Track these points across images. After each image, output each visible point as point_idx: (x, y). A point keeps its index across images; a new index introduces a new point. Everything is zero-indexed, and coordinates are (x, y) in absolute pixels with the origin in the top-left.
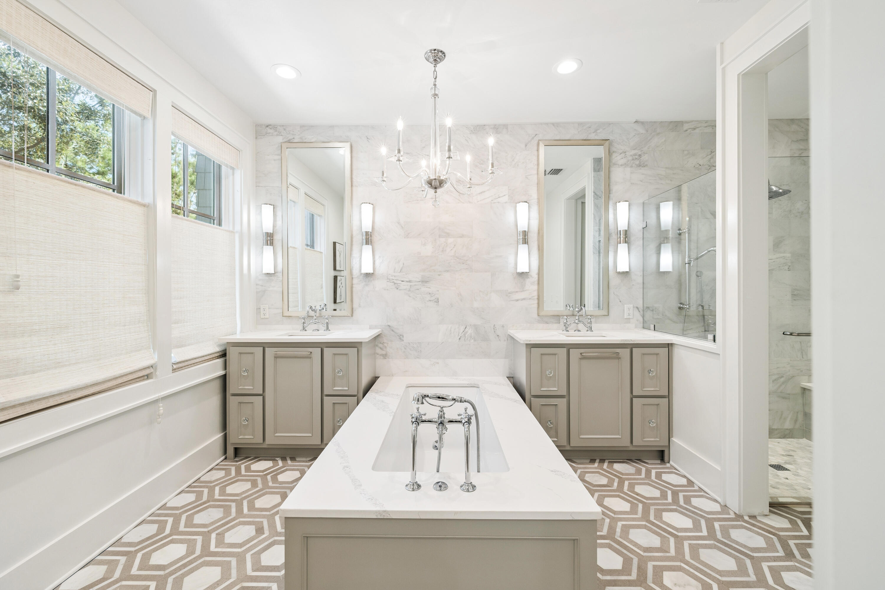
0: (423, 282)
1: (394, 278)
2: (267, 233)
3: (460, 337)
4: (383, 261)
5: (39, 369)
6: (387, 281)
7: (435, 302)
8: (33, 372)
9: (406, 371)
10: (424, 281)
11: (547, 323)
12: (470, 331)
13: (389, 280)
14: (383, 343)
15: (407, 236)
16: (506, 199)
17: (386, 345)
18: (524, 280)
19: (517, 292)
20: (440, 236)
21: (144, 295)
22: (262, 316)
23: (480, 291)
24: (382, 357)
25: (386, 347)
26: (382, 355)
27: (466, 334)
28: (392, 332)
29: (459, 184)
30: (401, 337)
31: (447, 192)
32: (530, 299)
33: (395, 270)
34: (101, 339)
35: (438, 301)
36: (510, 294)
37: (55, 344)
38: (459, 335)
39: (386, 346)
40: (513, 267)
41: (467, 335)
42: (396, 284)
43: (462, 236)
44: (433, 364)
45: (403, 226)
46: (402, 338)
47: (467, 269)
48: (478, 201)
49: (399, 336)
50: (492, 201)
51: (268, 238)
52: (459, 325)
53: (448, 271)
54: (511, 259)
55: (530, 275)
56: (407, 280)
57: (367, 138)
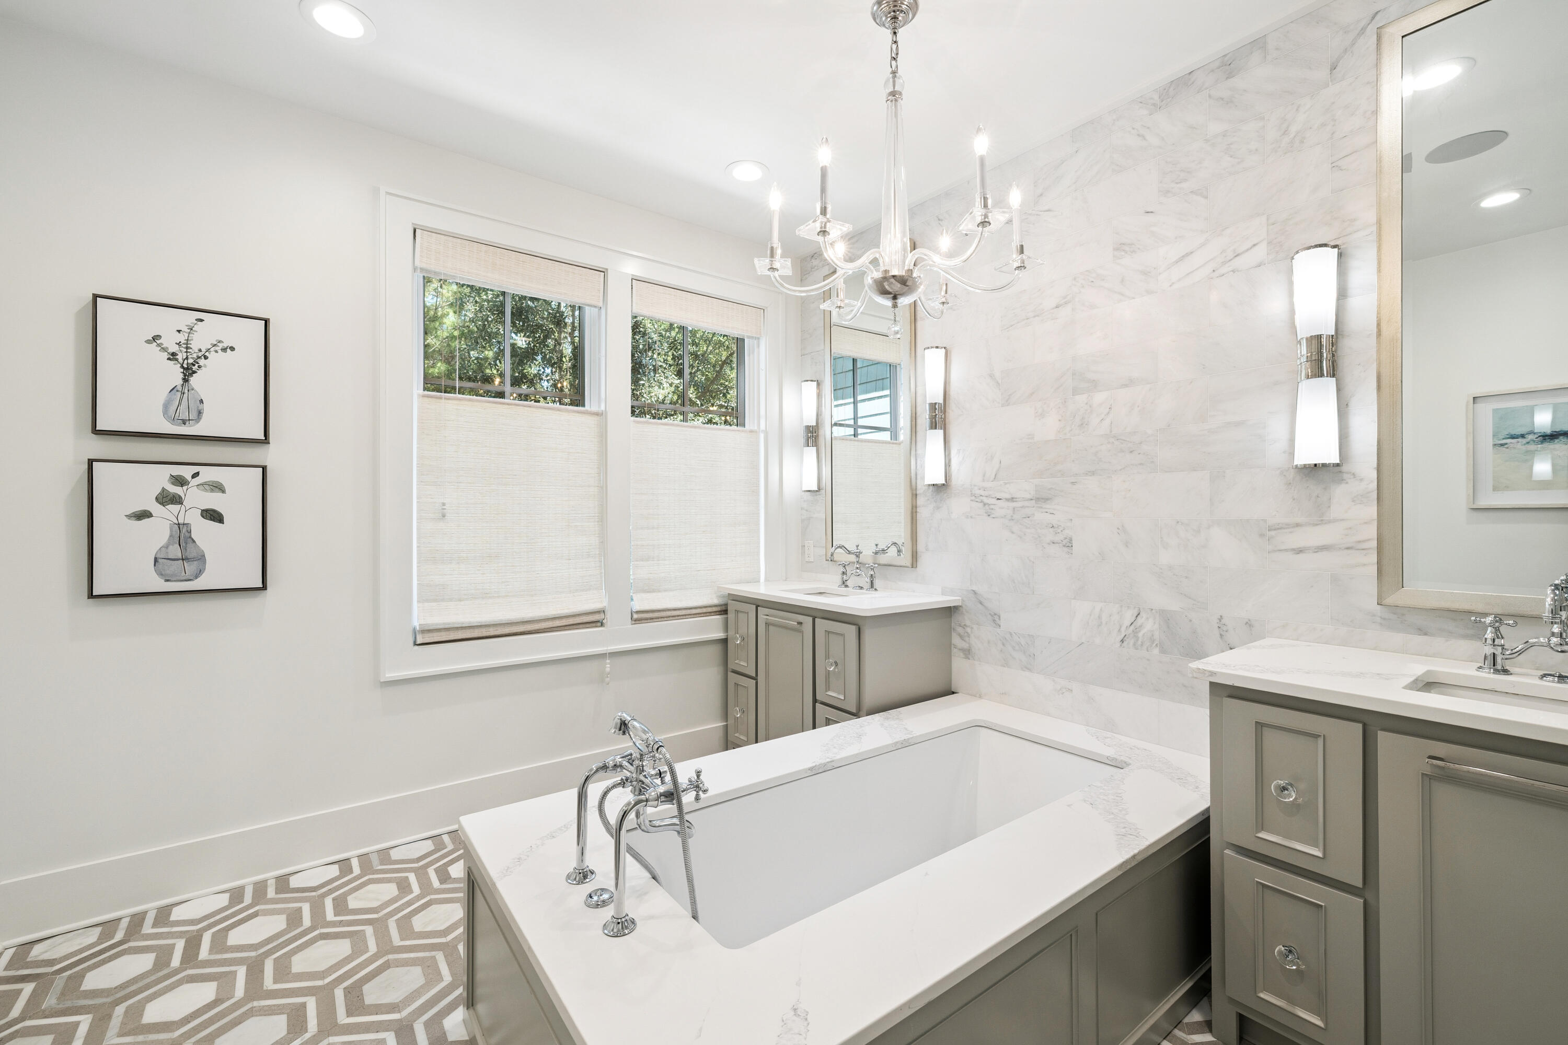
0: (1038, 499)
1: (982, 493)
2: (808, 427)
3: (1123, 636)
4: (963, 458)
5: (466, 597)
6: (971, 500)
7: (1064, 546)
8: (460, 600)
9: (1005, 694)
10: (1041, 499)
11: (1422, 631)
12: (1149, 625)
13: (975, 497)
14: (965, 625)
15: (1007, 401)
16: (1261, 252)
17: (969, 630)
18: (1325, 489)
19: (1298, 525)
20: (1075, 391)
21: (596, 524)
22: (807, 559)
23: (1178, 522)
24: (962, 654)
25: (969, 636)
26: (962, 650)
27: (1140, 631)
28: (980, 606)
29: (1123, 253)
30: (995, 618)
31: (1092, 282)
32: (1348, 548)
33: (984, 476)
34: (537, 573)
35: (1070, 545)
36: (1273, 533)
37: (483, 574)
38: (1119, 631)
39: (970, 633)
40: (1284, 452)
41: (1140, 635)
42: (987, 506)
43: (1129, 383)
44: (1061, 689)
45: (1000, 382)
46: (997, 620)
47: (1141, 464)
48: (1173, 283)
49: (992, 616)
50: (1214, 271)
51: (810, 435)
52: (1121, 606)
53: (1093, 473)
54: (1277, 428)
55: (1347, 473)
56: (1008, 496)
57: (939, 220)
